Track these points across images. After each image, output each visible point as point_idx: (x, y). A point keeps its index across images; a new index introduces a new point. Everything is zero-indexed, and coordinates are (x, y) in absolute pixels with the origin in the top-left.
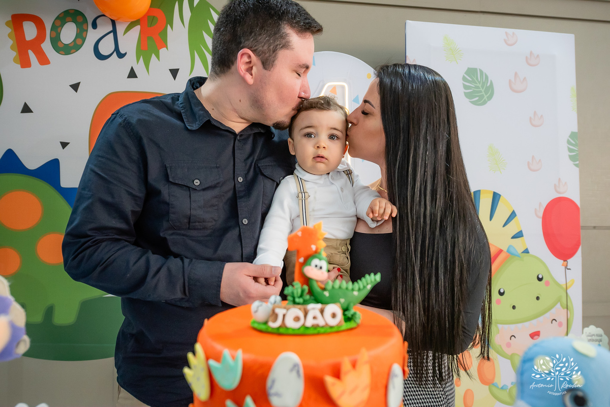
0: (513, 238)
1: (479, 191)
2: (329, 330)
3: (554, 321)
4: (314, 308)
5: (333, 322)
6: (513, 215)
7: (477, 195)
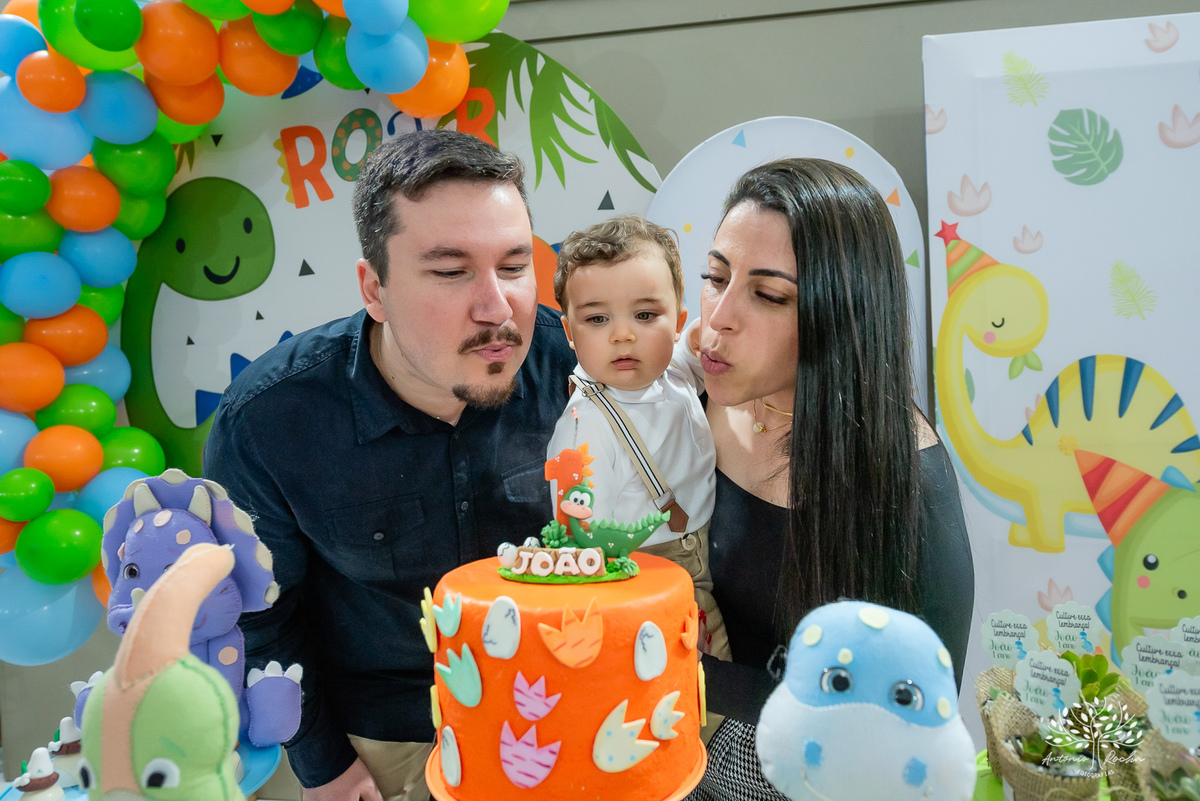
0: (1176, 450)
4: (568, 552)
6: (1175, 403)
7: (1087, 367)
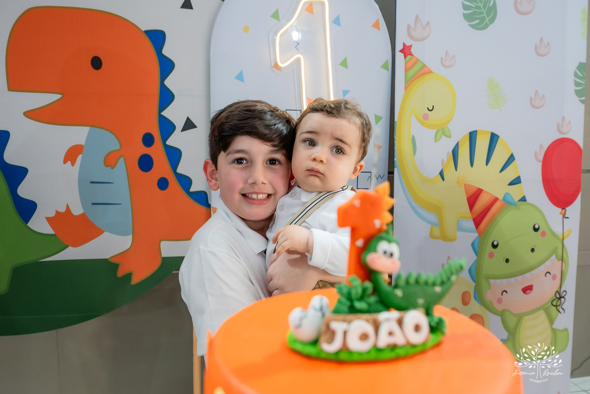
0: (510, 184)
1: (476, 132)
2: (412, 351)
3: (548, 274)
4: (388, 317)
5: (417, 338)
6: (511, 159)
7: (473, 136)
